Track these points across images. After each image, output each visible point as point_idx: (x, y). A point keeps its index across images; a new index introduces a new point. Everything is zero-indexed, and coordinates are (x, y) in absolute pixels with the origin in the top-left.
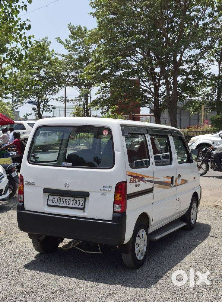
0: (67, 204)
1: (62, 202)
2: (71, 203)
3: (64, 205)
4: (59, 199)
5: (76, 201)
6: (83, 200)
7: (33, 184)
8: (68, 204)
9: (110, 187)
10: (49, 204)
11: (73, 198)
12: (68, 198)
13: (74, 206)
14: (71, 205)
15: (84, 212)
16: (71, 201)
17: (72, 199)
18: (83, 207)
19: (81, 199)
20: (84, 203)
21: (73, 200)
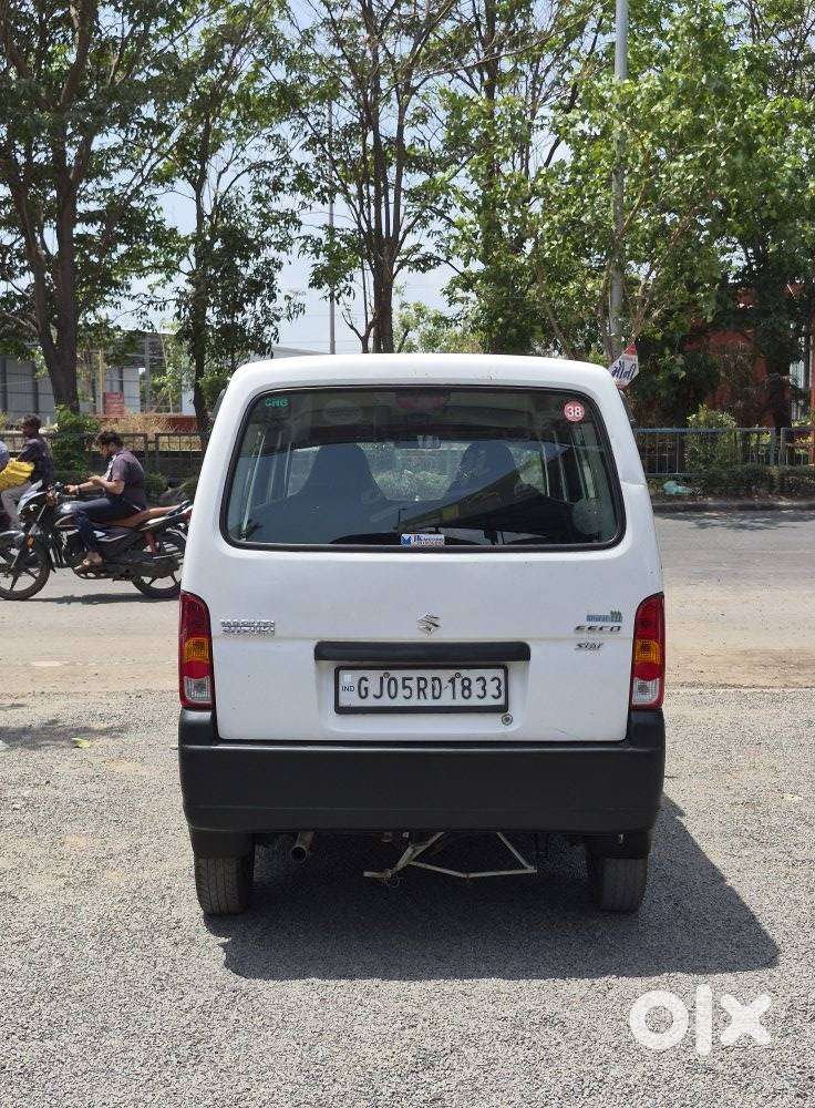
0: (429, 695)
2: (447, 693)
3: (414, 702)
4: (386, 681)
5: (466, 683)
6: (500, 673)
7: (264, 631)
8: (434, 698)
9: (617, 616)
10: (344, 702)
11: (452, 673)
12: (428, 674)
13: (460, 702)
14: (446, 700)
15: (508, 721)
16: (445, 683)
17: (445, 675)
18: (500, 701)
19: (489, 674)
21: (452, 681)
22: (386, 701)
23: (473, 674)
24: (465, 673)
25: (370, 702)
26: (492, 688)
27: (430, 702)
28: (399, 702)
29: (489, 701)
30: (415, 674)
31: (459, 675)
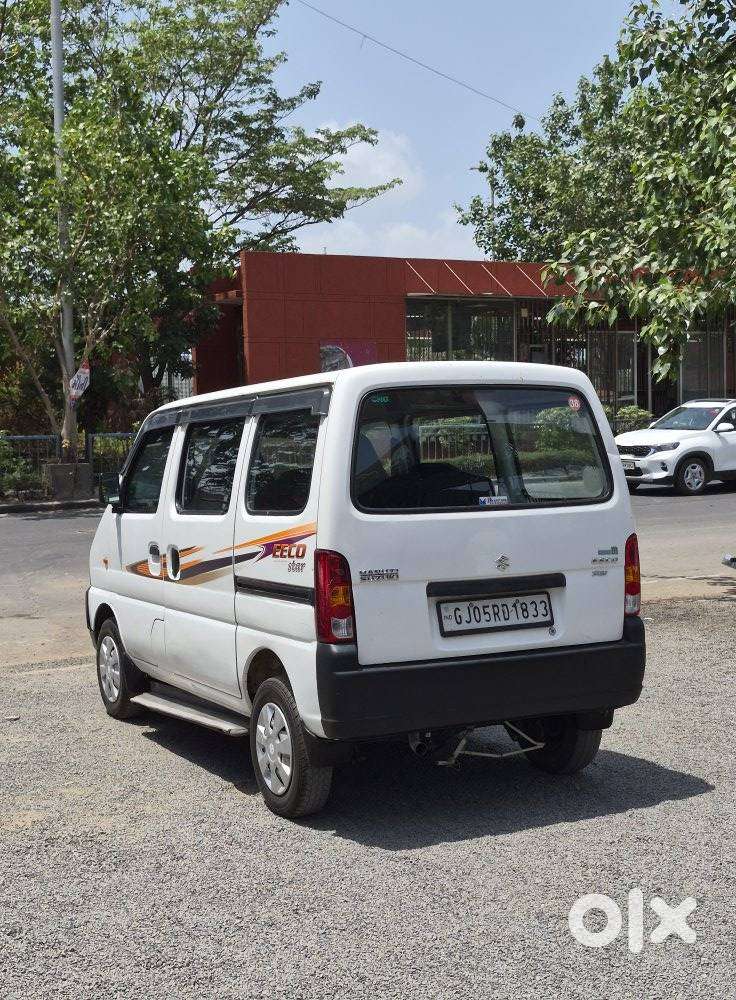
0: (502, 618)
1: (485, 617)
2: (513, 615)
3: (493, 624)
6: (544, 597)
7: (392, 575)
9: (614, 550)
12: (499, 602)
13: (522, 621)
14: (513, 621)
15: (553, 632)
16: (511, 608)
17: (510, 601)
18: (548, 618)
19: (538, 598)
20: (548, 608)
21: (514, 606)
22: (474, 625)
23: (528, 599)
24: (521, 599)
25: (464, 626)
26: (541, 610)
27: (503, 623)
28: (483, 624)
29: (541, 619)
30: (490, 602)
31: (518, 601)
